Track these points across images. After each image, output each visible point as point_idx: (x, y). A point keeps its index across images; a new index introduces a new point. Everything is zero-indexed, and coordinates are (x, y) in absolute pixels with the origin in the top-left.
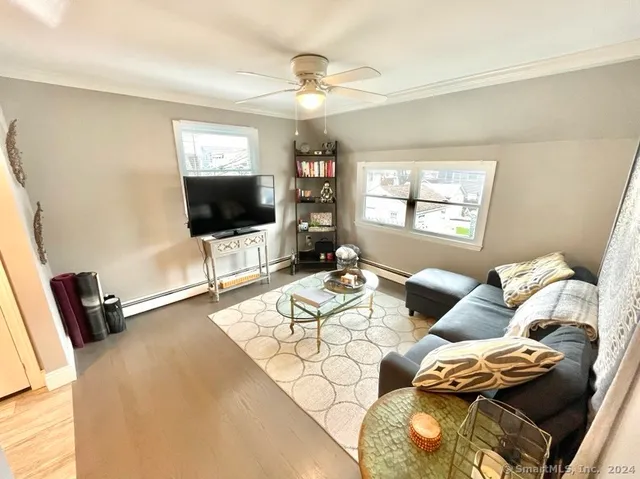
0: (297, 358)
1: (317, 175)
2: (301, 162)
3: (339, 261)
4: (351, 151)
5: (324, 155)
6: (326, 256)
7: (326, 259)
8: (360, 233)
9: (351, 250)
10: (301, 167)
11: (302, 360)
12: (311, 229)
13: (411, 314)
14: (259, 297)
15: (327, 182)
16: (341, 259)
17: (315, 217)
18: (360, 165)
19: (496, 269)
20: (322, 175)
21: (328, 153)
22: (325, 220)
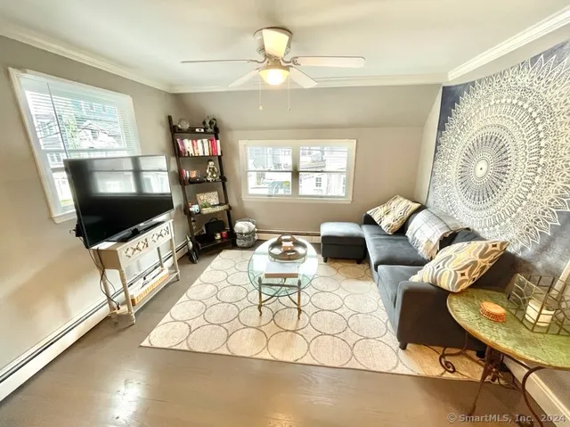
0: (289, 333)
1: (201, 154)
2: (182, 140)
3: (239, 236)
4: (230, 130)
5: (205, 132)
6: (221, 235)
7: (222, 238)
8: (247, 206)
9: (250, 223)
10: (183, 144)
11: (294, 331)
12: (205, 211)
13: (325, 261)
14: (184, 298)
15: (211, 160)
16: (242, 234)
17: (202, 197)
18: (241, 143)
19: (368, 213)
20: (207, 154)
21: (209, 130)
22: (212, 198)
